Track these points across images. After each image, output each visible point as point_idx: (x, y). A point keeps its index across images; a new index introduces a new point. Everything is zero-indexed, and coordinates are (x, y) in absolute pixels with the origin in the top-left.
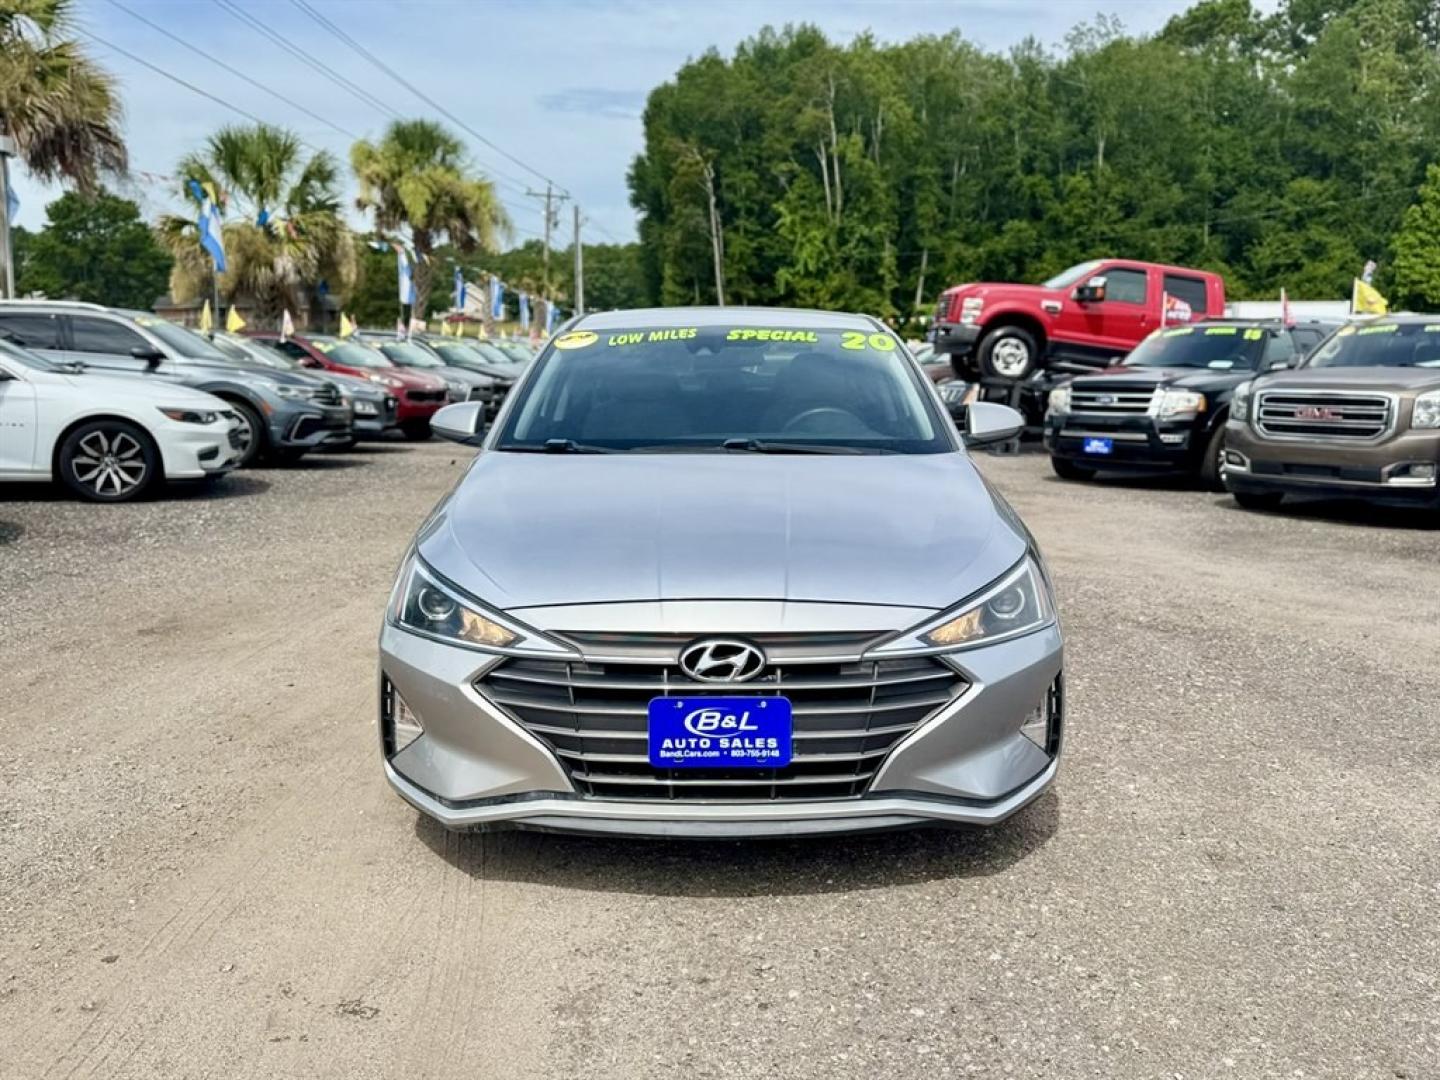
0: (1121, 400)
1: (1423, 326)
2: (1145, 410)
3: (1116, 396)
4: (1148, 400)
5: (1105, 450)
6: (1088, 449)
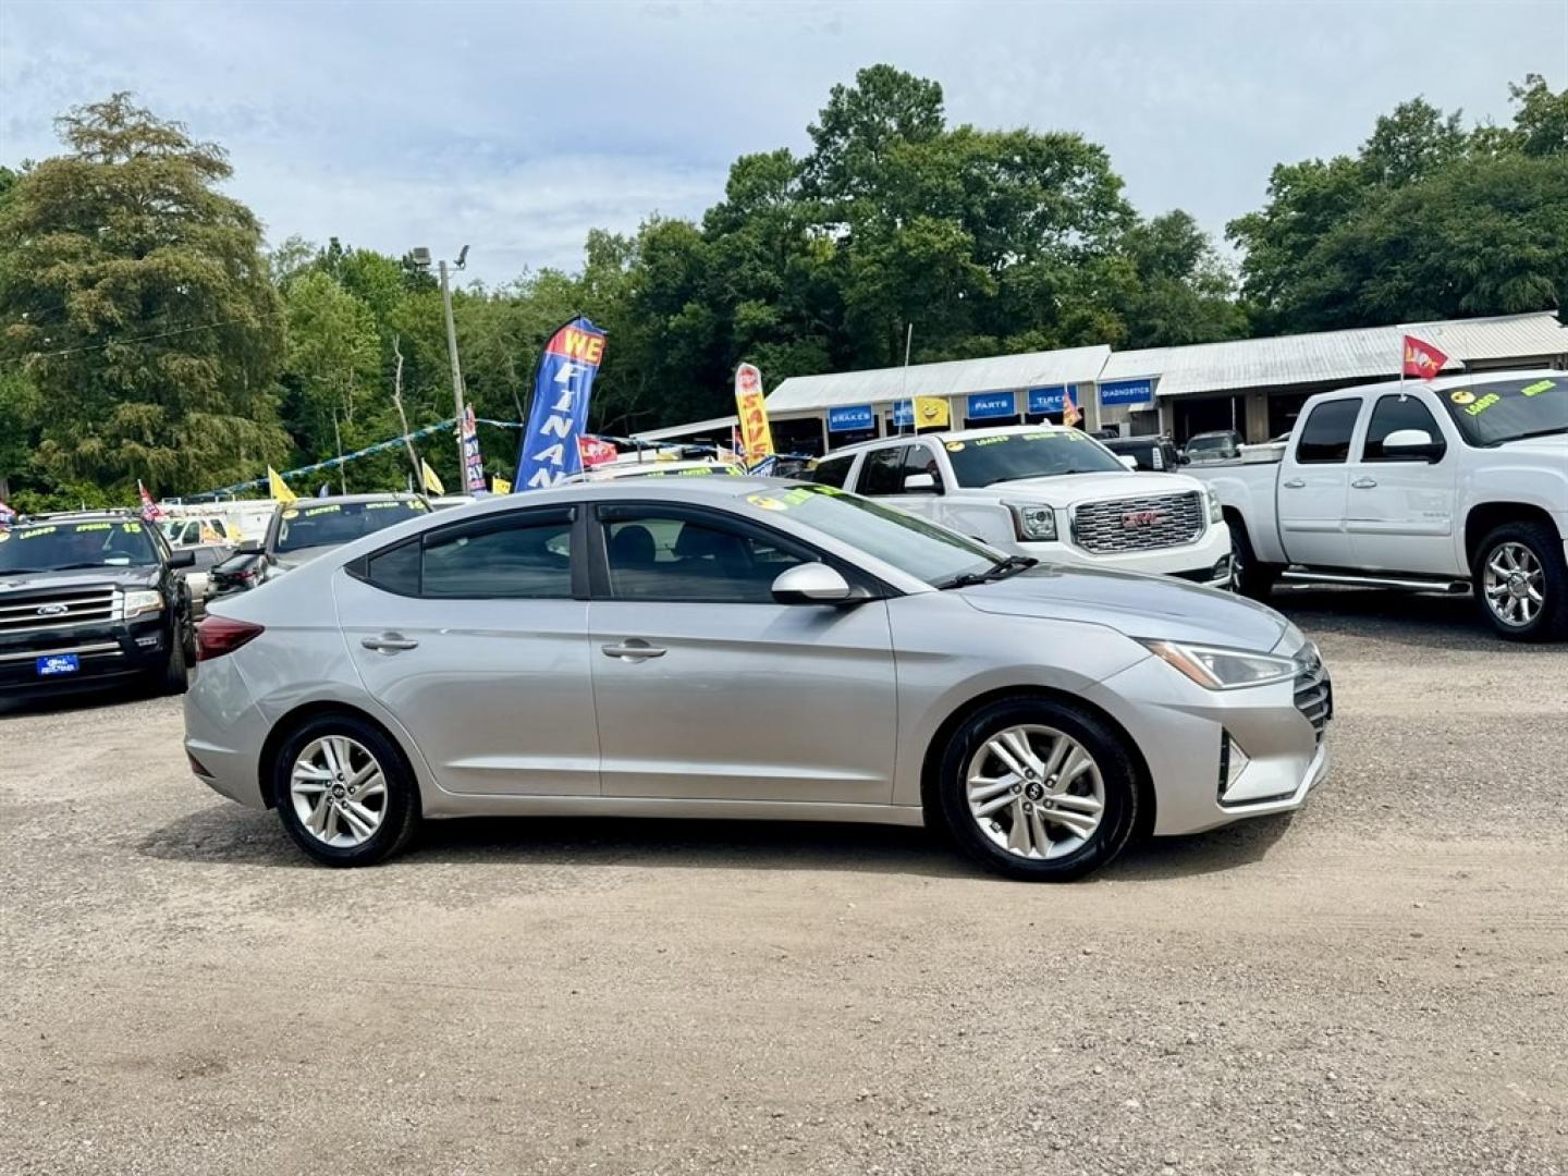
0: (71, 608)
1: (364, 504)
2: (108, 614)
3: (62, 604)
4: (109, 604)
5: (70, 668)
6: (45, 671)
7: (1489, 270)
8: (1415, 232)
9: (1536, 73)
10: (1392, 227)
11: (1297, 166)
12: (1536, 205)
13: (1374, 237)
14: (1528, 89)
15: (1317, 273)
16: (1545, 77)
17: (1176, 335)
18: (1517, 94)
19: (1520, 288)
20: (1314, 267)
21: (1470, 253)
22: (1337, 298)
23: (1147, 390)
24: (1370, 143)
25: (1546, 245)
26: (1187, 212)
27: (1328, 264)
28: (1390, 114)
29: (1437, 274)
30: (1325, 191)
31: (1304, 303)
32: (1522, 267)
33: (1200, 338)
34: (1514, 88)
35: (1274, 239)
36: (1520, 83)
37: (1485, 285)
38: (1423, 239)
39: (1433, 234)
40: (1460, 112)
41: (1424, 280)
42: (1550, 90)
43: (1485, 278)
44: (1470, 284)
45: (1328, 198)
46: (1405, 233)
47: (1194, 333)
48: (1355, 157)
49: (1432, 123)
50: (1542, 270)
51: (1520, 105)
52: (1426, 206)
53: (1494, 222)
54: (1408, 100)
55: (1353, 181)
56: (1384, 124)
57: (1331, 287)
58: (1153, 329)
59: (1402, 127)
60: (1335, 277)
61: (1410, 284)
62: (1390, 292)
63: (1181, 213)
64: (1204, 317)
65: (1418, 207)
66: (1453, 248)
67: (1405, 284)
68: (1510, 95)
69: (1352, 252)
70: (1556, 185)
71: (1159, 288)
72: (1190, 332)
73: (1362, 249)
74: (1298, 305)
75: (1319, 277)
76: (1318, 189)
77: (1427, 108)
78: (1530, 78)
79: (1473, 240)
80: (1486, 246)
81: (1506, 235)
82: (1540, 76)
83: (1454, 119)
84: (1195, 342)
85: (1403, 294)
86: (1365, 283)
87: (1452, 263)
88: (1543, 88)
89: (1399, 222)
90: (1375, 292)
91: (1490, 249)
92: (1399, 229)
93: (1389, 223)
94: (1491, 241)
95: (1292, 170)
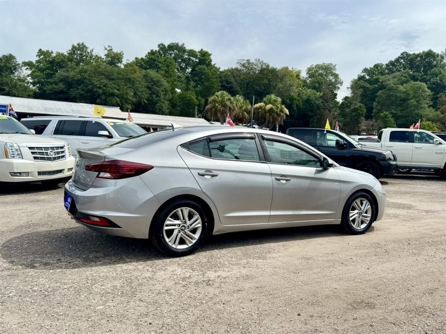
7: (104, 93)
8: (85, 78)
9: (111, 46)
10: (79, 75)
11: (46, 51)
12: (115, 80)
13: (73, 78)
14: (108, 49)
15: (56, 84)
16: (113, 47)
17: (12, 93)
18: (106, 49)
19: (112, 100)
20: (55, 82)
21: (100, 88)
22: (62, 92)
23: (5, 109)
24: (70, 51)
25: (118, 90)
26: (14, 55)
27: (59, 81)
28: (76, 45)
29: (91, 91)
30: (57, 60)
31: (52, 92)
32: (112, 95)
33: (20, 96)
34: (105, 47)
35: (42, 70)
36: (107, 47)
37: (103, 97)
38: (87, 81)
39: (90, 81)
40: (93, 49)
41: (87, 92)
42: (113, 51)
43: (103, 95)
44: (99, 96)
45: (58, 63)
46: (82, 78)
47: (18, 94)
48: (66, 54)
49: (86, 50)
50: (117, 96)
51: (106, 52)
52: (88, 72)
53: (105, 81)
54: (81, 42)
55: (66, 60)
56: (74, 47)
57: (60, 89)
58: (4, 90)
59: (79, 49)
60: (61, 86)
61: (83, 92)
62: (78, 94)
63: (12, 55)
64: (21, 89)
65: (86, 72)
66: (95, 85)
67: (82, 92)
68: (104, 49)
69: (66, 80)
70: (120, 75)
71: (6, 77)
72: (17, 93)
73: (70, 80)
74: (50, 92)
75: (56, 85)
76: (56, 59)
77: (85, 46)
78: (109, 46)
79: (101, 85)
80: (104, 87)
81: (109, 86)
82: (111, 47)
83: (92, 51)
84: (18, 96)
85: (81, 95)
86: (71, 89)
87: (95, 89)
88: (112, 50)
89: (80, 75)
90: (73, 92)
91: (105, 88)
92: (81, 77)
93: (78, 74)
94: (105, 86)
95: (44, 52)
